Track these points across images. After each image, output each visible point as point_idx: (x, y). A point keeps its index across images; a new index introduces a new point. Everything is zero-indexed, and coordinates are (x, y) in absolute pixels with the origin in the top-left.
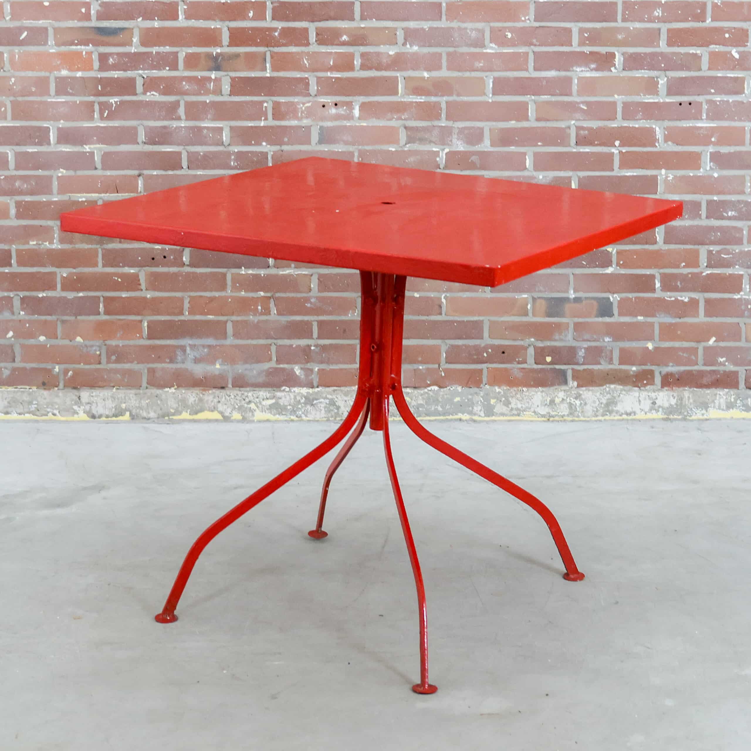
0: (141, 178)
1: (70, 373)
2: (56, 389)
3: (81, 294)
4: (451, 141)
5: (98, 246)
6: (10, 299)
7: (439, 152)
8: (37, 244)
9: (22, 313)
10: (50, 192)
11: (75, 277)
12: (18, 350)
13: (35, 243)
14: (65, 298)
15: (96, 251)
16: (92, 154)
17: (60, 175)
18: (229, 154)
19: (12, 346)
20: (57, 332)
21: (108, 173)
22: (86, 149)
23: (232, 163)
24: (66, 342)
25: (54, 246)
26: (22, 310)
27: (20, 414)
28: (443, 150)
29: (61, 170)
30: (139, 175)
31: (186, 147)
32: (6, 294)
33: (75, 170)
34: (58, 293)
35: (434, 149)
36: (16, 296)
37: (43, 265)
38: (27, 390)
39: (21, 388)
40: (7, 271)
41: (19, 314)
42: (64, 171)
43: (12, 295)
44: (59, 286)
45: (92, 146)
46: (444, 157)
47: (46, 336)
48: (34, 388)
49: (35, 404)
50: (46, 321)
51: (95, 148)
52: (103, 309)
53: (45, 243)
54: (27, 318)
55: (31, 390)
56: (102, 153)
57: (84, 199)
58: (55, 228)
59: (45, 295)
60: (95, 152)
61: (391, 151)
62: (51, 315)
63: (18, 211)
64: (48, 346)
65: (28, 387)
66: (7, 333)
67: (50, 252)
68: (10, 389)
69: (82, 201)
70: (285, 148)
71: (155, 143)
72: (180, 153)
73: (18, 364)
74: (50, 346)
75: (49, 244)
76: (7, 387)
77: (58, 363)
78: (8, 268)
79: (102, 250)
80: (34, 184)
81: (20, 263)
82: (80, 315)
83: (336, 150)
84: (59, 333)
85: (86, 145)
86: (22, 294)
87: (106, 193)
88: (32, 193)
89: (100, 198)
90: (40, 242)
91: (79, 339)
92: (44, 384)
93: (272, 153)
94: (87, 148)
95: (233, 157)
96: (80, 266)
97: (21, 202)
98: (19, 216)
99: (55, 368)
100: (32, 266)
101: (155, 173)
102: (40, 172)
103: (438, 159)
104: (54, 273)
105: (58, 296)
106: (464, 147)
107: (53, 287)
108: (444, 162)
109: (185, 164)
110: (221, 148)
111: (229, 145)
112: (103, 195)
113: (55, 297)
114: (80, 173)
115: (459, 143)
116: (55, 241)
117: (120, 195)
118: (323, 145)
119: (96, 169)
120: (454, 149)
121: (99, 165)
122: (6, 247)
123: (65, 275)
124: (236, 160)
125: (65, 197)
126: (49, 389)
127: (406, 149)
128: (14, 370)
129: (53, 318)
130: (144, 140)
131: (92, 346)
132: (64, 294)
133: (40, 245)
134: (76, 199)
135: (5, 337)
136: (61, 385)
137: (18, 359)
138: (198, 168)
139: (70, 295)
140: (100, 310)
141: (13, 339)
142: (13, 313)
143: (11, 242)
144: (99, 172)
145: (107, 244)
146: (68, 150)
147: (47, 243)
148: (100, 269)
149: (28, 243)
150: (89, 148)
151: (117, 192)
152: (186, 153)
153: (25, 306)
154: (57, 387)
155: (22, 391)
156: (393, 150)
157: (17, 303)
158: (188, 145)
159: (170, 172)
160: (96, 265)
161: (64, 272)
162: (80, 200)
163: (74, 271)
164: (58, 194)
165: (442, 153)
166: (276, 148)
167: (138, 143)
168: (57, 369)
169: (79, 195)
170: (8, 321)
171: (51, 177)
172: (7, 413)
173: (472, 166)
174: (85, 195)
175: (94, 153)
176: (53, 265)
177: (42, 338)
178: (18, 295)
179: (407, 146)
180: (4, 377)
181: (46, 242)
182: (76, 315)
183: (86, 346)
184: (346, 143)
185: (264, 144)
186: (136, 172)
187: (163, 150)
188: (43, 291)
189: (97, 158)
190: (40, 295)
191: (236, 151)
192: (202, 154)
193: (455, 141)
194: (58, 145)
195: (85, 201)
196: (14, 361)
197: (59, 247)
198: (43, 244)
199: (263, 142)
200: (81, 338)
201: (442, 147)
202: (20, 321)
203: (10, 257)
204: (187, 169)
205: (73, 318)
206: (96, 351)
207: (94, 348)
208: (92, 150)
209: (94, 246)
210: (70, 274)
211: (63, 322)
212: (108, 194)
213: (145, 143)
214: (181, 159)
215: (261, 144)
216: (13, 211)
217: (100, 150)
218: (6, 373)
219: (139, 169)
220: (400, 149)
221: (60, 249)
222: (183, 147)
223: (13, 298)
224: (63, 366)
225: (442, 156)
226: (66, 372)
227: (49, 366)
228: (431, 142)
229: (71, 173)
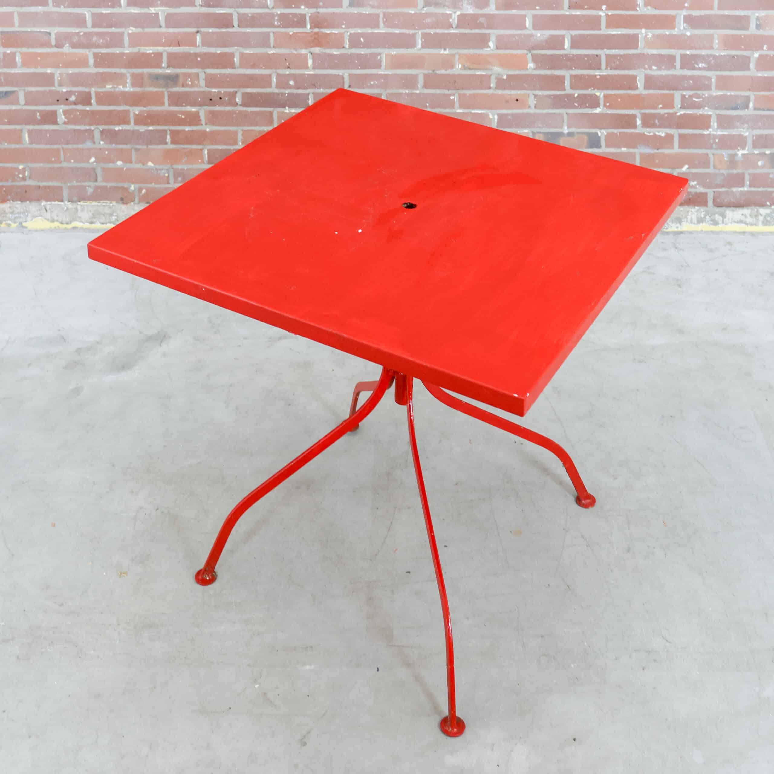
0: (198, 34)
1: (144, 191)
2: (132, 203)
3: (151, 128)
4: (462, 5)
5: (164, 90)
6: (92, 131)
7: (451, 14)
8: (112, 87)
9: (102, 143)
10: (121, 46)
11: (146, 114)
12: (99, 172)
13: (111, 86)
14: (138, 131)
15: (163, 93)
16: (157, 15)
17: (130, 32)
18: (272, 15)
19: (94, 169)
20: (131, 158)
21: (171, 30)
22: (151, 11)
23: (276, 23)
24: (140, 166)
25: (127, 89)
26: (102, 140)
27: (103, 224)
28: (455, 12)
29: (131, 28)
30: (198, 32)
31: (237, 9)
32: (88, 127)
33: (143, 27)
34: (131, 127)
35: (448, 12)
36: (97, 129)
37: (119, 105)
38: (108, 204)
39: (104, 203)
40: (88, 109)
41: (100, 143)
42: (134, 29)
43: (92, 128)
44: (132, 121)
45: (157, 9)
46: (456, 19)
47: (122, 161)
48: (114, 203)
49: (115, 216)
50: (122, 150)
51: (160, 10)
52: (170, 140)
53: (119, 87)
54: (106, 146)
55: (111, 205)
56: (166, 14)
57: (151, 52)
58: (127, 75)
59: (120, 128)
60: (160, 13)
61: (411, 13)
62: (126, 144)
63: (95, 61)
64: (125, 169)
65: (109, 202)
66: (90, 158)
67: (123, 93)
68: (94, 203)
69: (150, 53)
70: (322, 11)
71: (209, 6)
72: (231, 15)
73: (100, 183)
74: (126, 169)
75: (123, 87)
76: (91, 202)
77: (133, 183)
78: (89, 106)
79: (168, 92)
80: (108, 39)
81: (99, 102)
82: (151, 144)
83: (364, 12)
84: (134, 159)
85: (152, 7)
86: (101, 128)
87: (170, 46)
88: (107, 47)
89: (165, 51)
90: (115, 86)
91: (150, 164)
92: (122, 199)
93: (310, 15)
94: (153, 10)
95: (276, 18)
96: (150, 105)
97: (98, 53)
98: (96, 65)
99: (131, 187)
100: (110, 105)
101: (211, 30)
102: (113, 30)
103: (451, 20)
104: (128, 112)
105: (132, 129)
106: (473, 10)
107: (127, 122)
108: (456, 22)
109: (236, 23)
110: (266, 11)
111: (273, 8)
112: (167, 48)
113: (129, 130)
114: (147, 30)
115: (469, 7)
116: (128, 85)
117: (181, 48)
118: (353, 8)
119: (160, 27)
120: (465, 12)
121: (163, 23)
122: (87, 90)
123: (137, 113)
124: (278, 20)
125: (135, 50)
126: (126, 204)
127: (424, 12)
128: (97, 188)
129: (128, 147)
130: (201, 3)
131: (161, 170)
132: (137, 128)
133: (115, 88)
134: (145, 51)
135: (88, 161)
136: (137, 200)
137: (99, 179)
138: (247, 26)
139: (142, 129)
140: (168, 141)
141: (95, 164)
142: (94, 143)
143: (91, 85)
144: (164, 30)
145: (172, 87)
146: (136, 11)
147: (121, 87)
148: (167, 107)
149: (105, 87)
150: (155, 10)
151: (179, 46)
152: (237, 14)
153: (104, 137)
154: (133, 201)
155: (104, 206)
156: (413, 12)
157: (97, 135)
158: (238, 7)
159: (224, 30)
160: (163, 104)
161: (136, 110)
162: (148, 52)
163: (145, 109)
164: (130, 47)
165: (454, 15)
166: (313, 11)
167: (196, 6)
168: (132, 188)
169: (147, 48)
170: (89, 149)
171: (122, 34)
172: (92, 223)
173: (480, 26)
174: (152, 48)
175: (158, 14)
176: (127, 104)
177: (119, 163)
178: (98, 128)
179: (425, 9)
180: (89, 193)
181: (120, 85)
182: (147, 144)
183: (156, 169)
184: (373, 7)
185: (303, 7)
186: (194, 30)
187: (217, 12)
188: (119, 124)
189: (161, 18)
190: (117, 128)
191: (279, 12)
192: (250, 15)
193: (465, 5)
194: (128, 8)
195: (153, 53)
196: (96, 181)
197: (132, 90)
198: (117, 87)
199: (302, 5)
200: (152, 162)
201: (455, 10)
202: (100, 149)
203: (90, 98)
204: (238, 28)
205: (144, 147)
206: (165, 173)
207: (163, 171)
208: (157, 12)
209: (161, 90)
210: (141, 112)
211: (137, 150)
212: (171, 48)
213: (201, 6)
214: (232, 20)
215: (300, 8)
216: (91, 61)
217: (163, 11)
218: (90, 190)
219: (197, 27)
220: (418, 12)
221: (131, 92)
222: (233, 9)
223: (94, 130)
224: (137, 186)
225: (455, 18)
226: (140, 190)
227: (126, 185)
228: (444, 6)
229: (139, 30)
